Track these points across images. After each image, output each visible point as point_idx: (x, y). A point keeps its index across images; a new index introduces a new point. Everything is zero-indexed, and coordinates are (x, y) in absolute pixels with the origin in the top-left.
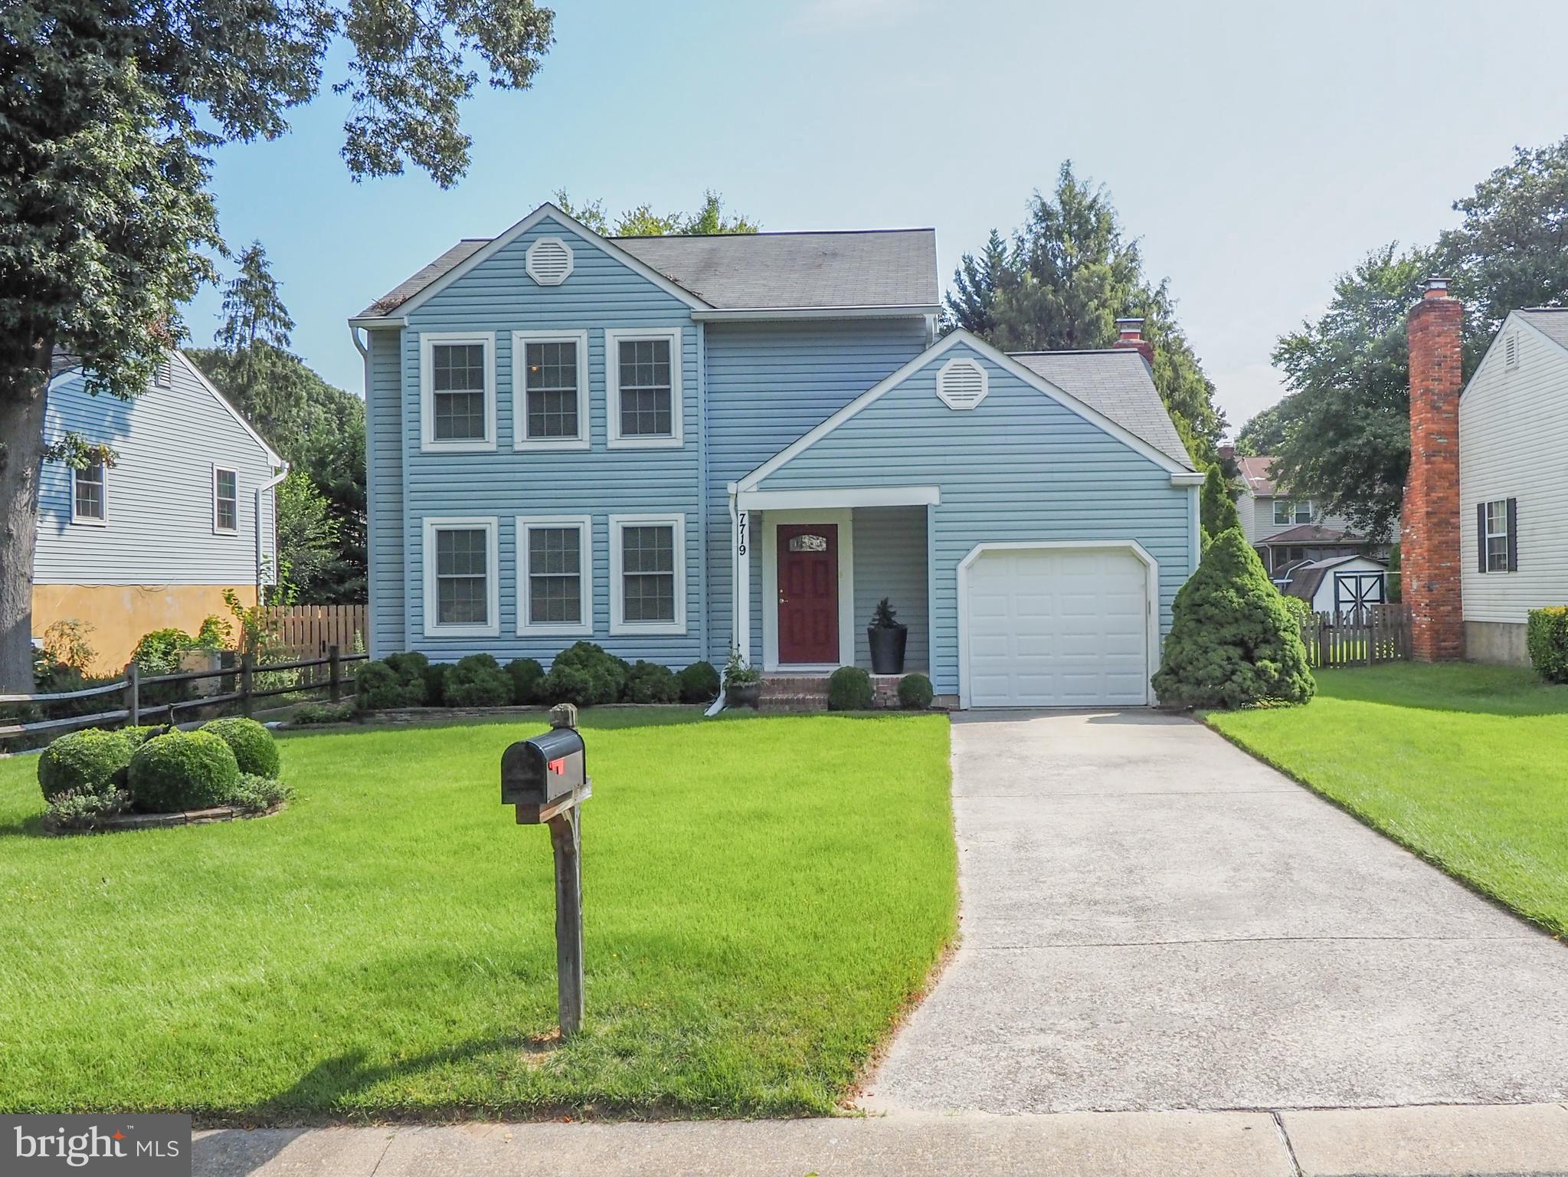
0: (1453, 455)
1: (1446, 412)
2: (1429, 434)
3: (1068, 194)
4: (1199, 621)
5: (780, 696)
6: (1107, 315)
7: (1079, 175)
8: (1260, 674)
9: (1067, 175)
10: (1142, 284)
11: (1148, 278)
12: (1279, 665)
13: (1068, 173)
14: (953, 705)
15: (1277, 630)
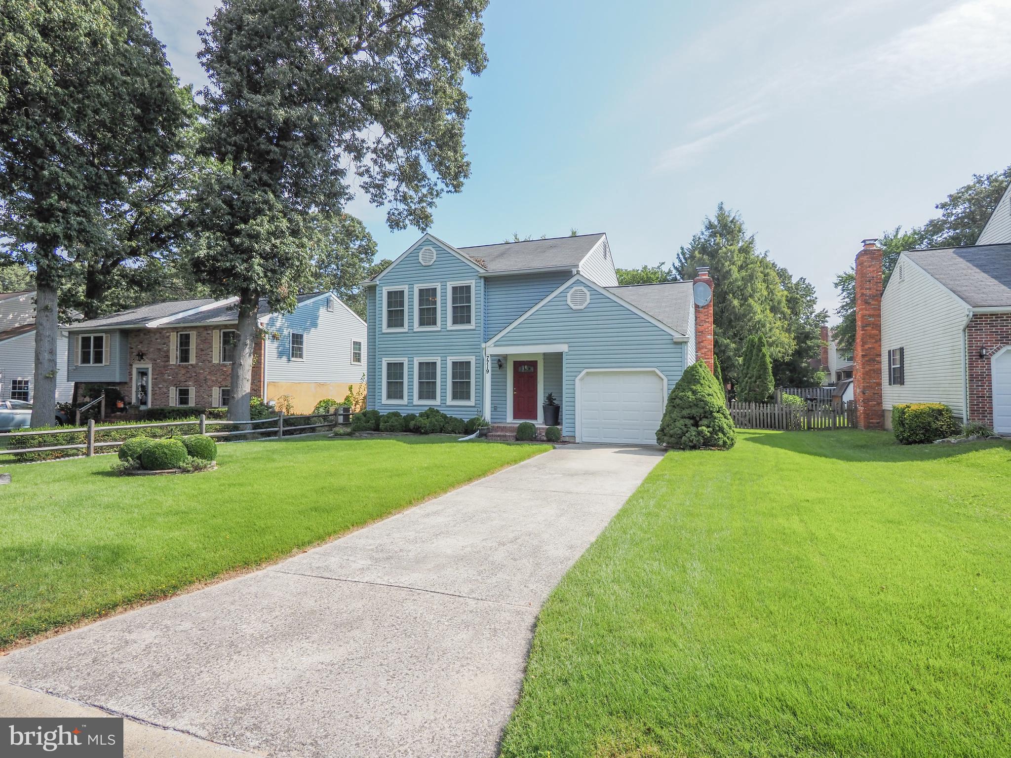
0: (878, 327)
1: (873, 305)
2: (863, 316)
3: (722, 217)
4: (674, 406)
5: (499, 433)
6: (734, 269)
7: (726, 208)
8: (700, 433)
9: (721, 208)
10: (757, 253)
11: (758, 250)
12: (711, 429)
13: (722, 208)
14: (572, 441)
15: (712, 412)
